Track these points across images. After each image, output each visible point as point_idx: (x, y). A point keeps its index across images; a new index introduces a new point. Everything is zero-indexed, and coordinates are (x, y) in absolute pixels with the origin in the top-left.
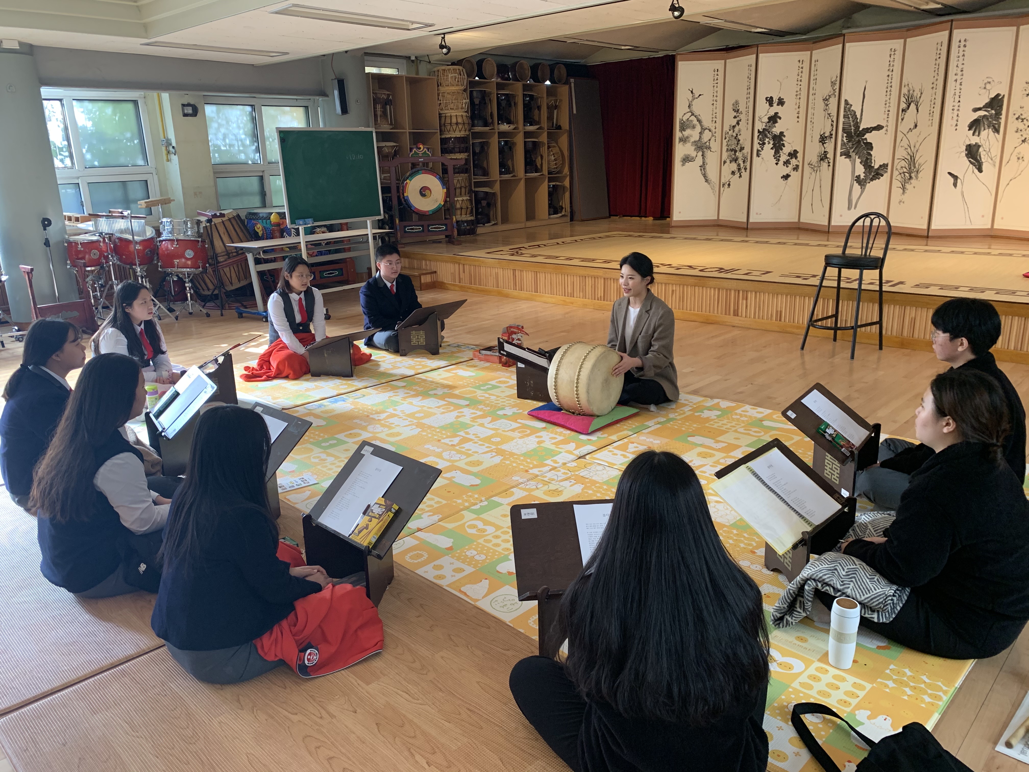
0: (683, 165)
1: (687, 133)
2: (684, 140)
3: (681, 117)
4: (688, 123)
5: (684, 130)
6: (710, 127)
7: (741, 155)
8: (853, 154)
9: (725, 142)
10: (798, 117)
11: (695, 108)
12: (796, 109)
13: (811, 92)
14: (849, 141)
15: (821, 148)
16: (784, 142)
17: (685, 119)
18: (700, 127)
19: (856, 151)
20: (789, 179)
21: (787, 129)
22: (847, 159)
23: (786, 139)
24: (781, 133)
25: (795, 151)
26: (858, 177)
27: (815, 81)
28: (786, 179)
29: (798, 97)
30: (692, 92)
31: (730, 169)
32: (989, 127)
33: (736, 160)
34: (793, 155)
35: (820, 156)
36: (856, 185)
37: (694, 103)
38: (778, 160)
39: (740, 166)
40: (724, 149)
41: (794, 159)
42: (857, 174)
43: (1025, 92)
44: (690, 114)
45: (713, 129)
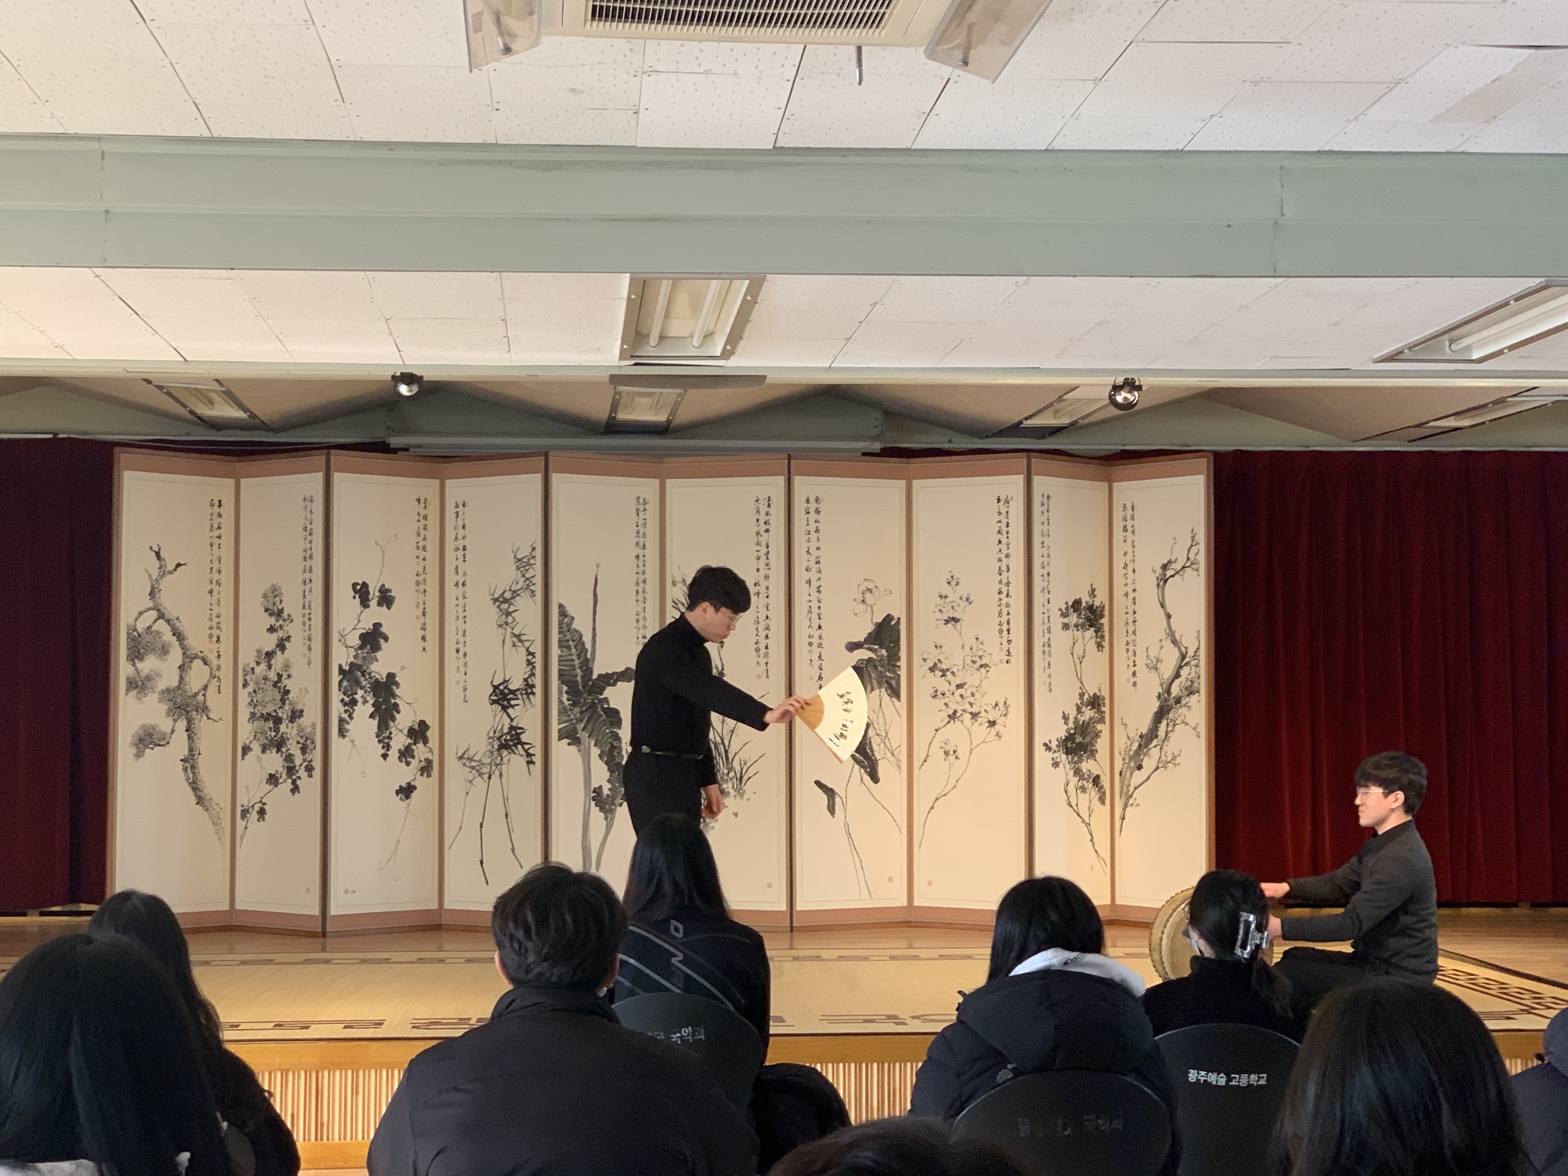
0: (138, 756)
1: (149, 664)
2: (138, 685)
3: (131, 622)
4: (149, 638)
5: (141, 659)
6: (206, 653)
7: (295, 731)
8: (583, 736)
9: (244, 696)
10: (424, 638)
11: (166, 600)
12: (418, 618)
13: (450, 578)
14: (574, 705)
15: (498, 718)
16: (398, 701)
17: (141, 626)
18: (180, 652)
19: (589, 728)
20: (413, 795)
21: (403, 668)
22: (574, 748)
23: (403, 693)
24: (391, 676)
25: (422, 723)
26: (598, 791)
27: (461, 553)
28: (408, 797)
29: (422, 588)
30: (158, 554)
31: (262, 768)
32: (880, 685)
33: (279, 744)
34: (419, 732)
35: (499, 739)
36: (595, 810)
37: (165, 585)
38: (387, 747)
39: (292, 761)
40: (244, 712)
41: (420, 745)
42: (595, 784)
43: (939, 615)
44: (154, 614)
45: (212, 657)
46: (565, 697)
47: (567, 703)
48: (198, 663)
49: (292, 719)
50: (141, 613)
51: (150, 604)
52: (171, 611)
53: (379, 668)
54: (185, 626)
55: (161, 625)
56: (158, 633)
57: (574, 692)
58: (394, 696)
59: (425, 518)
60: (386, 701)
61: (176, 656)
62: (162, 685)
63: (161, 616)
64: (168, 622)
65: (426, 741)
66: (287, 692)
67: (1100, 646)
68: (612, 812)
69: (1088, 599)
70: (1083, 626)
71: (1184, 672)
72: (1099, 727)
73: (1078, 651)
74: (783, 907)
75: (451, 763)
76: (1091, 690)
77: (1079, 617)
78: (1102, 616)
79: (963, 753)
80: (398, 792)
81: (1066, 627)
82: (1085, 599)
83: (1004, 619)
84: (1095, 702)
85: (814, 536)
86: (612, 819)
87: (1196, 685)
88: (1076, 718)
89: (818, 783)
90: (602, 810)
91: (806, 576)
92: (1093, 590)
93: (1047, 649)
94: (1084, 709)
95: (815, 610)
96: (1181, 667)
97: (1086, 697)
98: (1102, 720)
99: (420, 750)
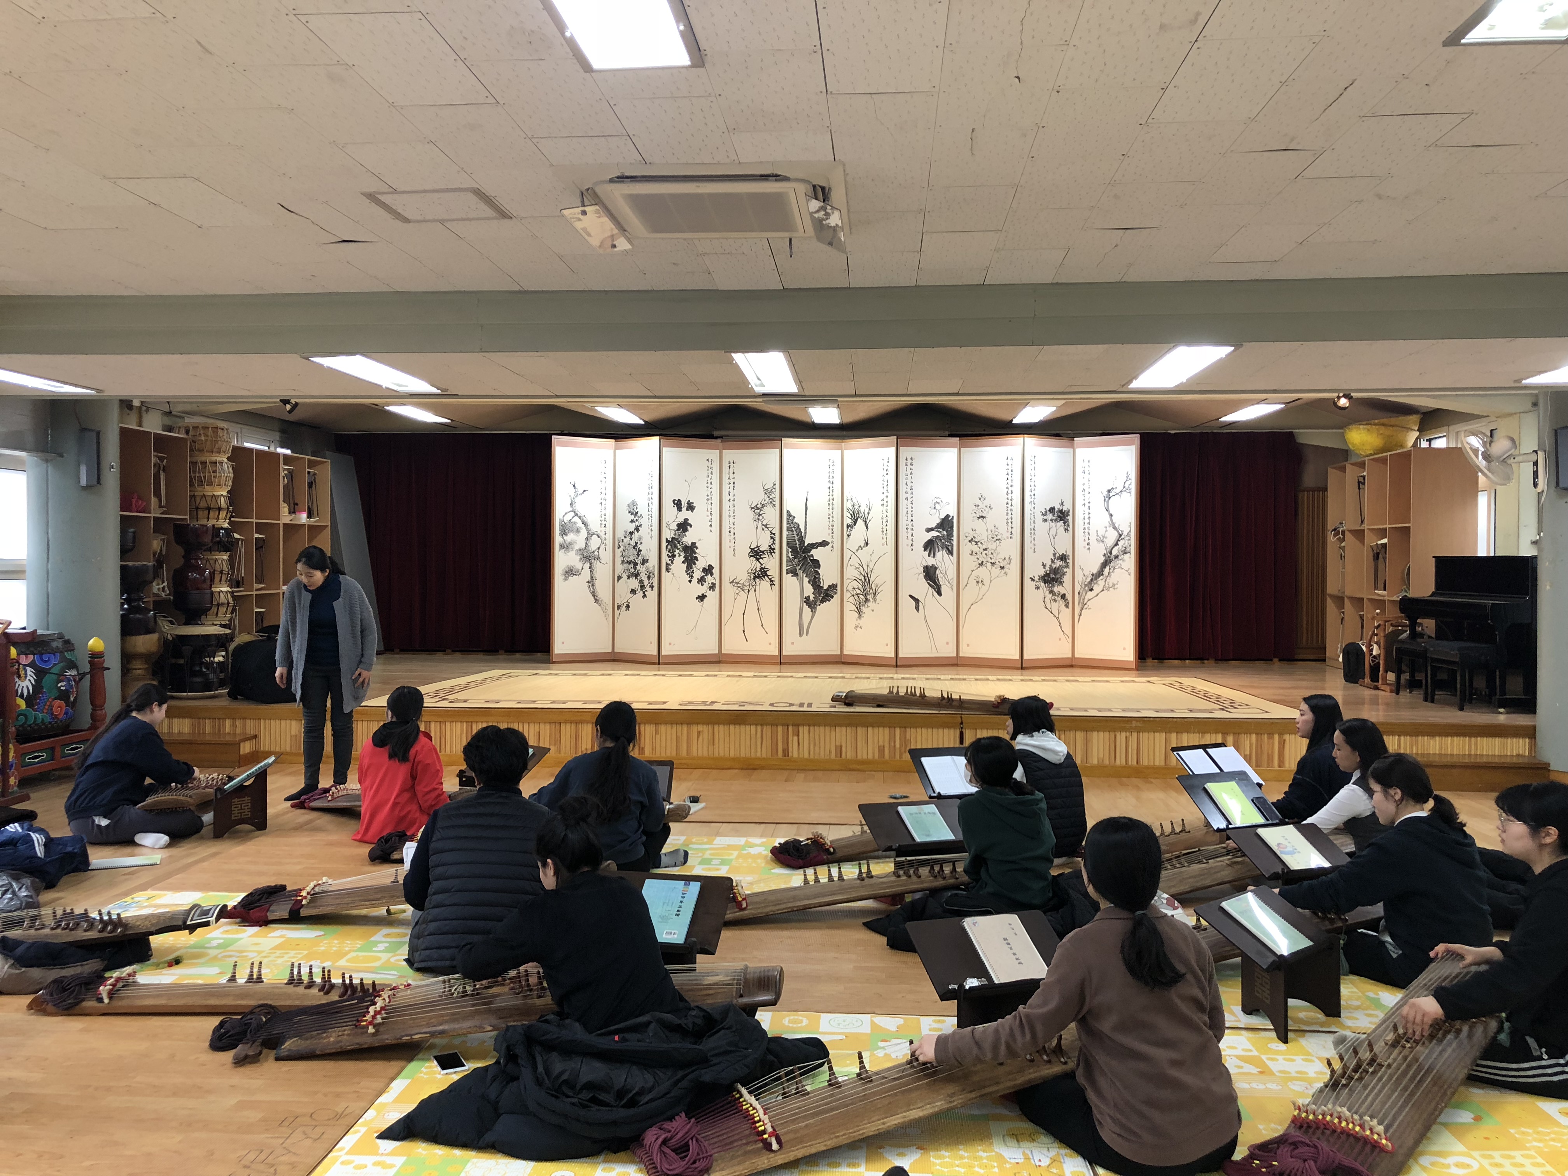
0: (565, 580)
1: (570, 537)
2: (565, 547)
3: (561, 517)
4: (570, 525)
5: (567, 535)
6: (599, 532)
7: (644, 569)
8: (800, 572)
9: (618, 552)
10: (711, 526)
11: (578, 508)
12: (707, 516)
13: (726, 497)
14: (795, 558)
15: (753, 564)
16: (697, 555)
17: (566, 519)
18: (586, 532)
19: (803, 569)
20: (705, 600)
21: (700, 540)
22: (795, 578)
23: (699, 552)
24: (693, 544)
25: (710, 566)
26: (807, 598)
27: (732, 485)
28: (702, 601)
29: (710, 502)
30: (574, 486)
31: (628, 586)
32: (943, 548)
33: (636, 575)
34: (708, 570)
35: (754, 574)
36: (806, 607)
37: (577, 500)
38: (692, 577)
39: (643, 583)
40: (619, 560)
41: (709, 576)
42: (806, 595)
43: (975, 515)
44: (573, 514)
45: (602, 534)
46: (790, 554)
47: (791, 557)
48: (595, 537)
49: (643, 564)
50: (566, 513)
51: (571, 509)
52: (581, 512)
53: (688, 539)
54: (589, 520)
55: (576, 519)
56: (575, 523)
57: (794, 551)
58: (695, 553)
59: (711, 468)
60: (691, 555)
61: (584, 533)
62: (577, 547)
63: (576, 515)
64: (580, 517)
65: (712, 574)
66: (641, 551)
67: (1066, 530)
68: (815, 608)
69: (1059, 507)
70: (1056, 520)
71: (1121, 543)
72: (1065, 570)
73: (1053, 532)
74: (893, 655)
75: (726, 585)
76: (1061, 552)
77: (1053, 515)
78: (1068, 515)
79: (987, 582)
80: (697, 598)
81: (1045, 520)
82: (1057, 507)
83: (1009, 517)
84: (1063, 558)
85: (909, 476)
86: (815, 612)
87: (1128, 549)
88: (1051, 566)
89: (911, 596)
90: (809, 607)
91: (905, 496)
92: (1062, 503)
93: (1033, 531)
94: (1056, 561)
95: (910, 513)
96: (1119, 540)
97: (1057, 555)
98: (1067, 566)
99: (709, 578)
